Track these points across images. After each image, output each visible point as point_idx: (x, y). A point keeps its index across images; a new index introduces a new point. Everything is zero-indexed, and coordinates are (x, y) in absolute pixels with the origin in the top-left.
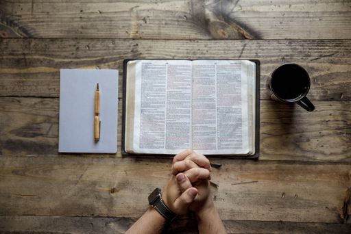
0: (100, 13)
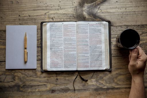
0: (29, 16)
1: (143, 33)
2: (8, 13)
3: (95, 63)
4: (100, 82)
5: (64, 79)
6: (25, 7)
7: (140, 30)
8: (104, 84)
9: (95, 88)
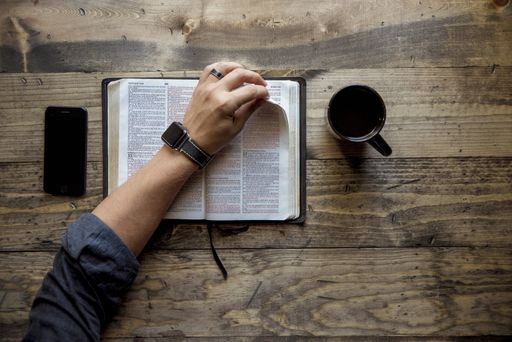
1: (402, 182)
2: (12, 111)
3: (257, 201)
4: (271, 319)
5: (170, 306)
6: (62, 97)
7: (394, 174)
8: (282, 323)
9: (257, 334)
